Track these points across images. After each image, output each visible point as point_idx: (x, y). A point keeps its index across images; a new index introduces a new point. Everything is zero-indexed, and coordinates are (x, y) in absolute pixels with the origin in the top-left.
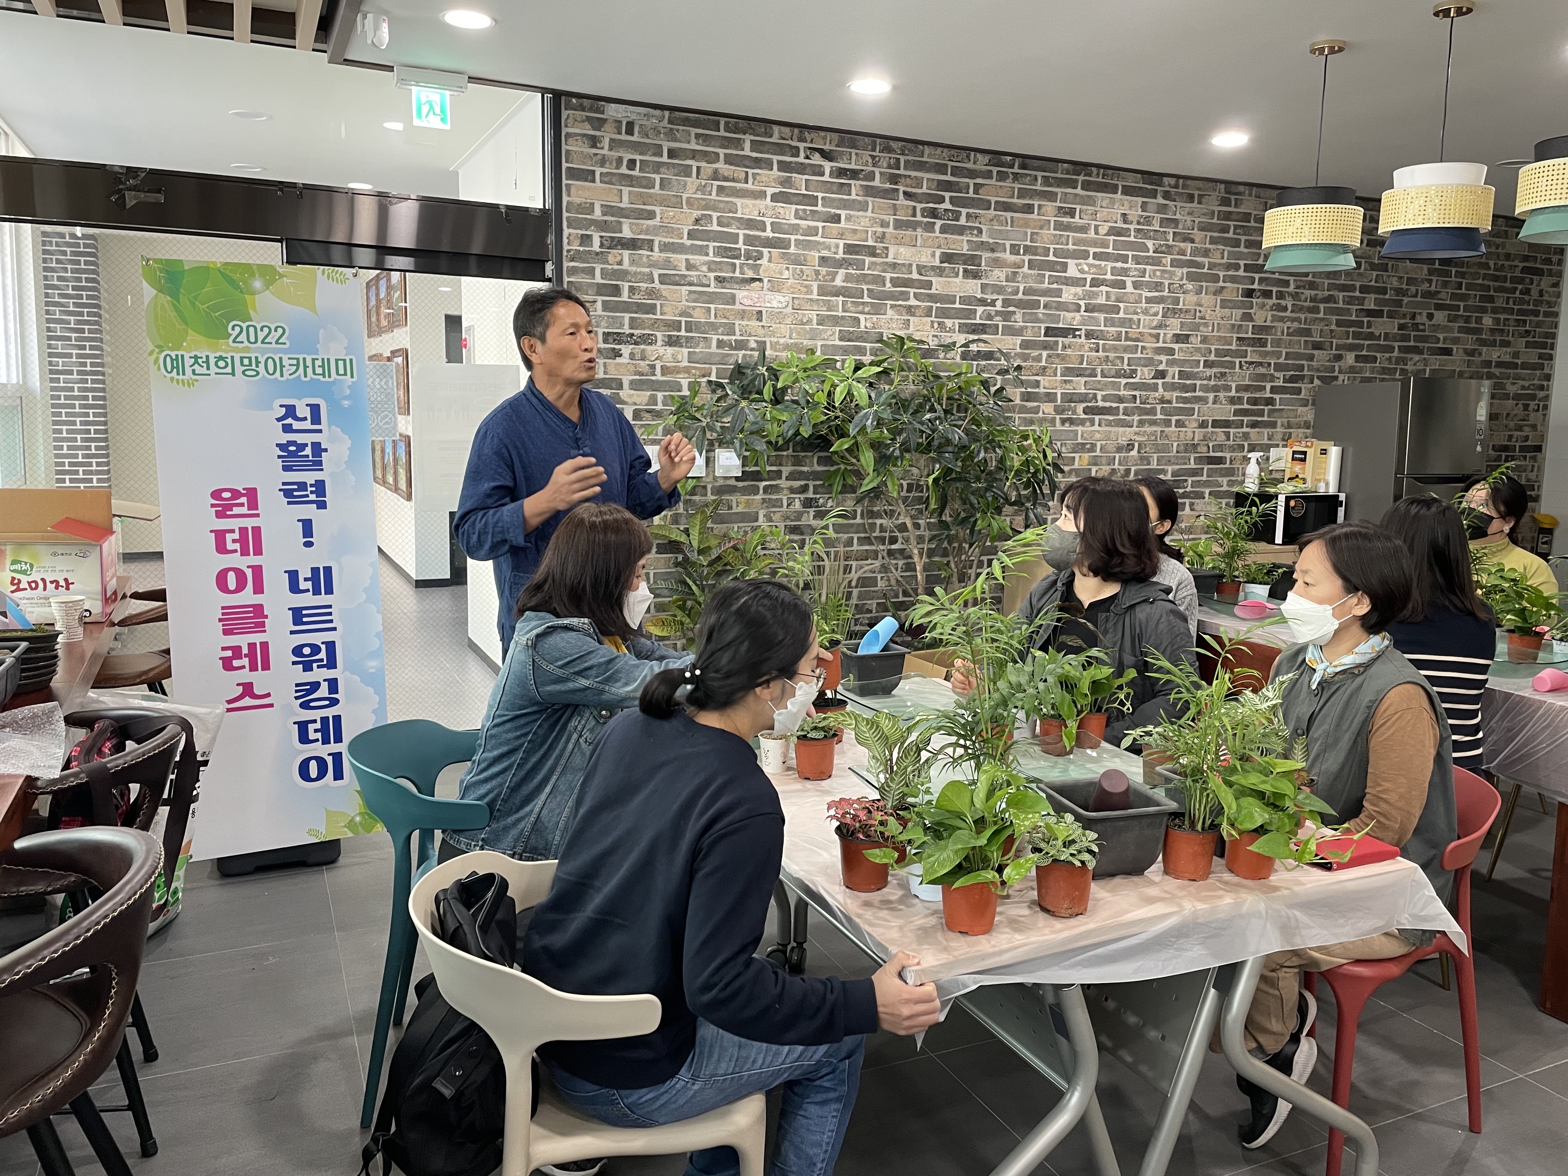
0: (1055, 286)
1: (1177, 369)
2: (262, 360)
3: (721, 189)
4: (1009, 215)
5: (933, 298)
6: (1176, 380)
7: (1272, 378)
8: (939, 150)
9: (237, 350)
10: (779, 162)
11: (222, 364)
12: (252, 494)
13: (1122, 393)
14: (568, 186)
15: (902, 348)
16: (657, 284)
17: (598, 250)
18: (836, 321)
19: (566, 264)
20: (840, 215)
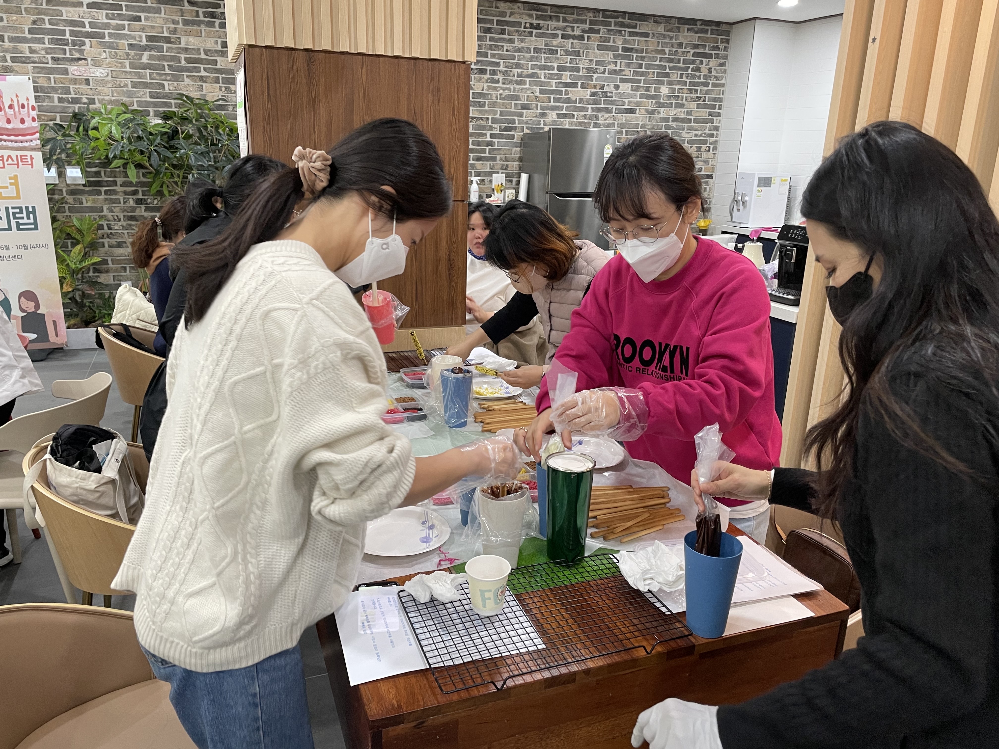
5: (219, 71)
7: (491, 128)
16: (10, 63)
18: (146, 85)
20: (140, 17)
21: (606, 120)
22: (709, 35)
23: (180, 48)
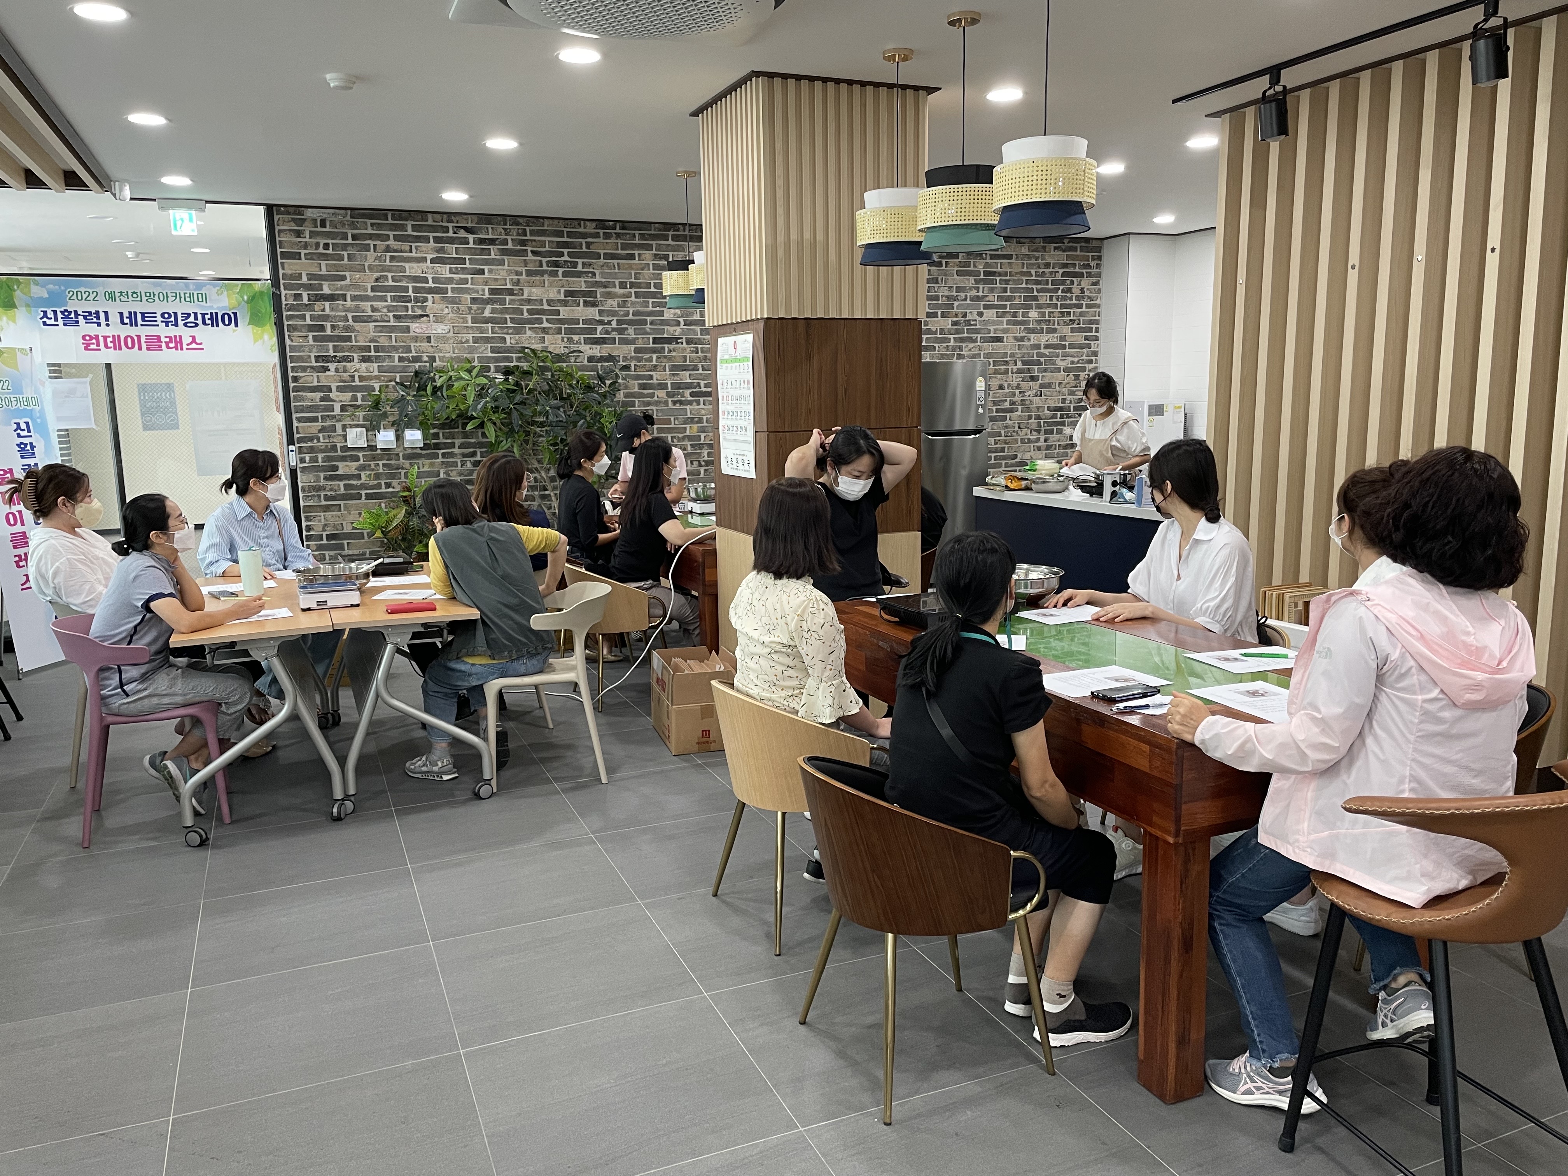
0: (658, 309)
3: (392, 258)
4: (616, 262)
5: (561, 321)
8: (556, 222)
10: (434, 237)
14: (282, 264)
15: (537, 357)
16: (351, 322)
17: (307, 303)
18: (487, 340)
19: (285, 314)
20: (483, 270)
21: (970, 350)
22: (1078, 253)
23: (523, 300)
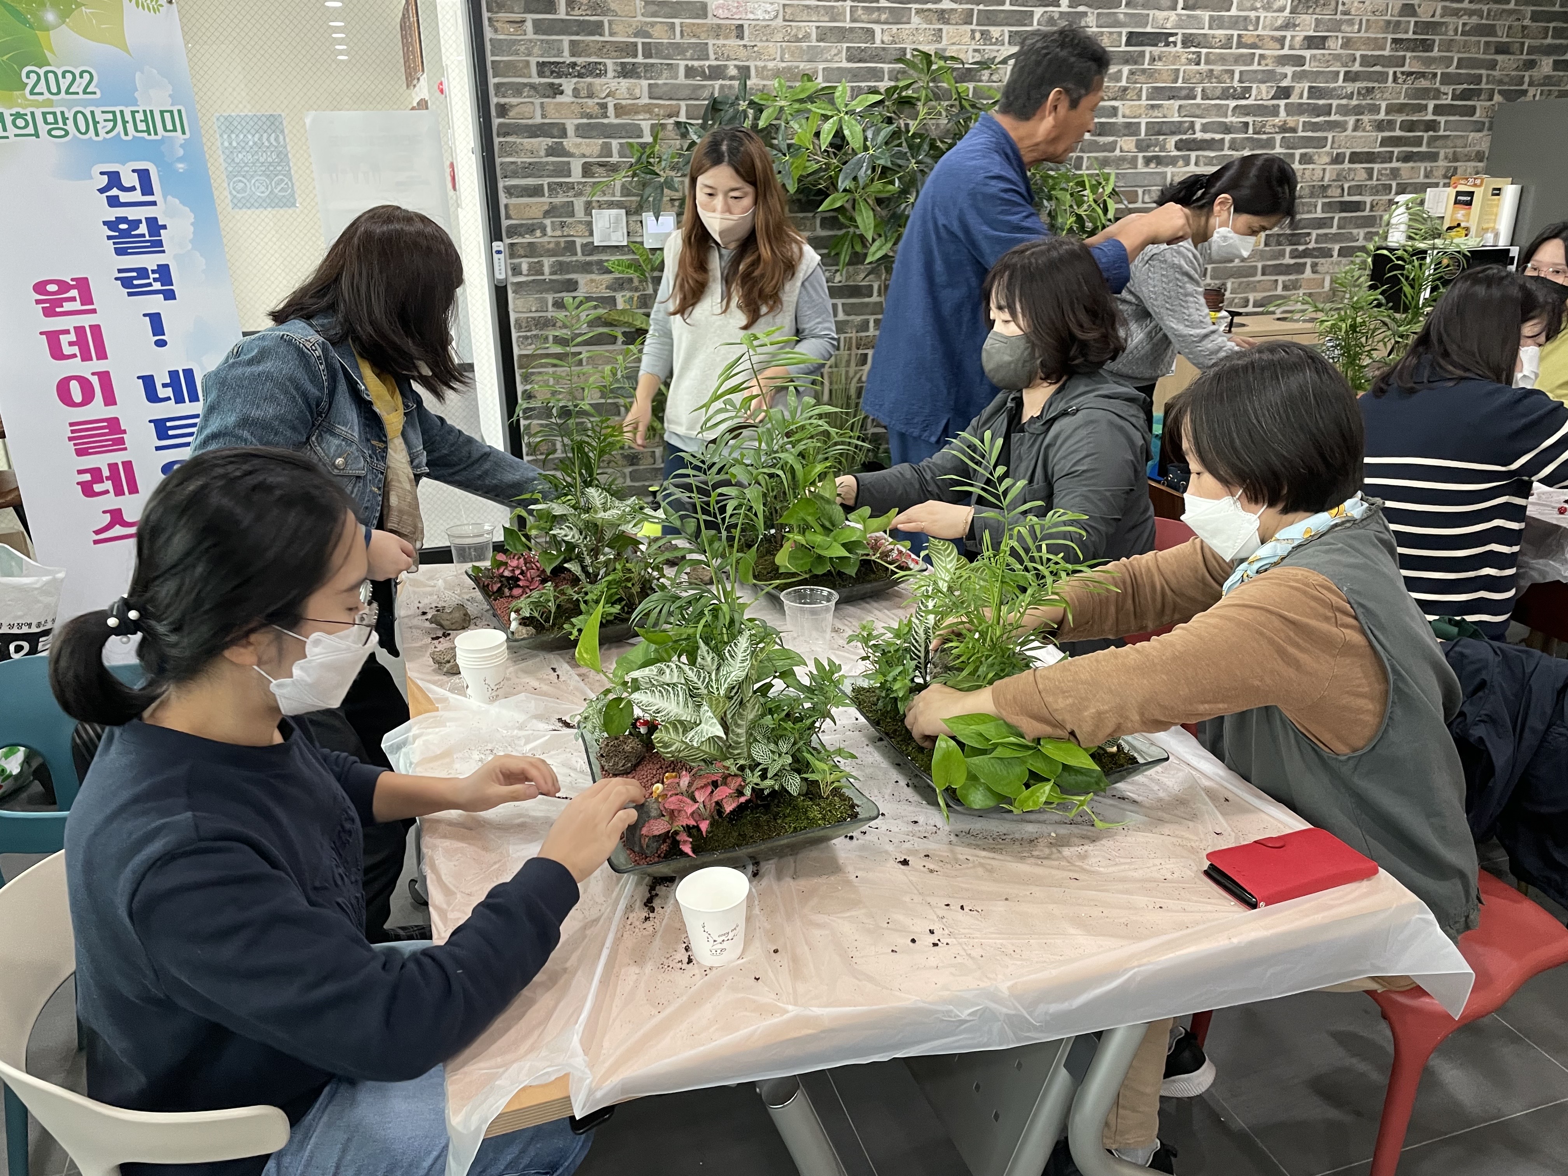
1: (1307, 85)
2: (70, 115)
6: (1305, 100)
7: (1438, 94)
9: (38, 105)
11: (20, 123)
12: (83, 285)
13: (1230, 119)
15: (929, 70)
18: (842, 34)
